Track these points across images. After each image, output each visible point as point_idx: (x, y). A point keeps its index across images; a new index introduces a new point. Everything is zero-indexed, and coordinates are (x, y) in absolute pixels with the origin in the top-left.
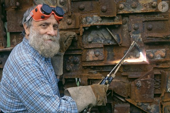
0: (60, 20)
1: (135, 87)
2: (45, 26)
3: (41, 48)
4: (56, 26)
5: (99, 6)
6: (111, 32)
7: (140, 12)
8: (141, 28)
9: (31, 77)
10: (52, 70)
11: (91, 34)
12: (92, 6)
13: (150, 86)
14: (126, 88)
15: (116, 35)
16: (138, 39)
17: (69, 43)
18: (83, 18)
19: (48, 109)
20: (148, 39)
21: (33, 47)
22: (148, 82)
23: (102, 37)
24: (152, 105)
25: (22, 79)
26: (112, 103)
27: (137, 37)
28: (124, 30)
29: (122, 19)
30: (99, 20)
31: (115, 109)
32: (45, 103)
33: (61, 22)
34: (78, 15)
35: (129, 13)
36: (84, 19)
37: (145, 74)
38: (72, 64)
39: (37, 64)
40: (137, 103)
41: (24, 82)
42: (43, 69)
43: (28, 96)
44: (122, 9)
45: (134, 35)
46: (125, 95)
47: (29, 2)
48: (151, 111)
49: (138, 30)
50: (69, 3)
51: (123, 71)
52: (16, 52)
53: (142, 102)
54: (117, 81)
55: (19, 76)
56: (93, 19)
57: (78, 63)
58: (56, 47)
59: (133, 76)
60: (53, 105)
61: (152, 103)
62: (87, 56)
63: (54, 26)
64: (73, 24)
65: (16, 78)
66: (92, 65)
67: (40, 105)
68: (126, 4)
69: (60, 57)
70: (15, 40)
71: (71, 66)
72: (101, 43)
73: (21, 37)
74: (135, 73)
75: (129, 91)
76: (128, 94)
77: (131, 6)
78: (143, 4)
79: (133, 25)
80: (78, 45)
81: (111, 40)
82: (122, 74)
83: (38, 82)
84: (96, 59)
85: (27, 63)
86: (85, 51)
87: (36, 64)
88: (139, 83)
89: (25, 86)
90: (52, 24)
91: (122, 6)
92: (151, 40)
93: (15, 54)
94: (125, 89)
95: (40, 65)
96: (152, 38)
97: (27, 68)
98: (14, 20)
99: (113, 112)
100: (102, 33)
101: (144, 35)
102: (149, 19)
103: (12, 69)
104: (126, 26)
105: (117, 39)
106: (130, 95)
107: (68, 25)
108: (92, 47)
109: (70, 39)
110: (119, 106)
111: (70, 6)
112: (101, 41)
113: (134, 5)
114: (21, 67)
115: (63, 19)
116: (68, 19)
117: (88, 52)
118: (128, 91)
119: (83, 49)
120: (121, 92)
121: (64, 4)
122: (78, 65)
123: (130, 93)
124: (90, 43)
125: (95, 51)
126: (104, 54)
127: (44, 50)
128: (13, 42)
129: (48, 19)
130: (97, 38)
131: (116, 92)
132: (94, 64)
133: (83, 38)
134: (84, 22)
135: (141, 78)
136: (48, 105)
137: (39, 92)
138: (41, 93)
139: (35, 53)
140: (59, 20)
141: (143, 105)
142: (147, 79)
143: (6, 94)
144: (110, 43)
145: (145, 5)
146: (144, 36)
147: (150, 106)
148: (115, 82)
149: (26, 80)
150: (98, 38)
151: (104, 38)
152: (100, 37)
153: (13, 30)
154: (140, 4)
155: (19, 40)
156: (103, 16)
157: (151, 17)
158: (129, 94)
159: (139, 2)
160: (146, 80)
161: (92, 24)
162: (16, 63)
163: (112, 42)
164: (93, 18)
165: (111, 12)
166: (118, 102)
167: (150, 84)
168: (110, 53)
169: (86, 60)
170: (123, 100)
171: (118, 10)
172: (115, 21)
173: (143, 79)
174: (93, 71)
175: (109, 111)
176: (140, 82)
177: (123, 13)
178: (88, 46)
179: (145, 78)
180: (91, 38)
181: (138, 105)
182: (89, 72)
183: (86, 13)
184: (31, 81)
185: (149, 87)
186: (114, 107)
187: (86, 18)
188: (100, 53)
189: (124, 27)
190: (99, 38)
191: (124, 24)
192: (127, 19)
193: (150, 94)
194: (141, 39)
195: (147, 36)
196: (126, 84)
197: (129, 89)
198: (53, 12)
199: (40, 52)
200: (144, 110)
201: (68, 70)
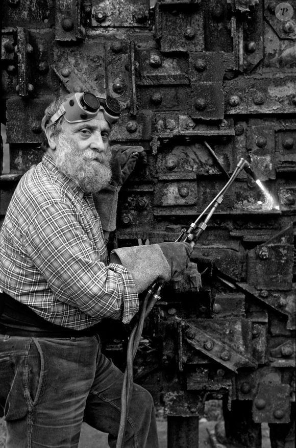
0: (114, 122)
1: (256, 259)
2: (87, 133)
3: (80, 175)
4: (107, 134)
5: (192, 98)
6: (213, 149)
7: (271, 112)
8: (271, 144)
9: (57, 226)
10: (95, 217)
11: (173, 152)
12: (177, 98)
13: (285, 258)
14: (238, 262)
15: (222, 157)
16: (264, 165)
17: (129, 168)
18: (160, 120)
19: (85, 287)
20: (284, 165)
21: (64, 172)
22: (281, 250)
23: (193, 159)
24: (288, 297)
25: (41, 230)
26: (210, 290)
27: (262, 161)
28: (237, 146)
29: (235, 124)
30: (191, 125)
31: (217, 303)
32: (81, 276)
33: (115, 128)
34: (149, 113)
35: (248, 113)
36: (161, 122)
37: (277, 235)
38: (133, 212)
39: (69, 203)
40: (259, 292)
41: (45, 235)
42: (81, 213)
43: (52, 261)
44: (234, 105)
45: (256, 156)
46: (236, 276)
47: (51, 83)
48: (287, 309)
49: (266, 147)
50: (134, 90)
51: (232, 227)
52: (29, 180)
53: (268, 289)
54: (221, 246)
55: (37, 223)
56: (178, 124)
57: (146, 209)
58: (106, 174)
59: (253, 237)
60: (96, 279)
61: (290, 293)
62: (163, 196)
63: (103, 133)
64: (139, 132)
65: (31, 228)
66: (173, 213)
67: (72, 278)
68: (244, 95)
69: (112, 196)
70: (19, 160)
71: (132, 214)
72: (192, 171)
73: (33, 154)
74: (258, 232)
75: (244, 268)
76: (241, 274)
77: (253, 99)
78: (276, 96)
79: (256, 137)
80: (148, 173)
81: (211, 166)
82: (231, 233)
83: (69, 235)
84: (182, 201)
85: (52, 200)
86: (160, 185)
87: (67, 204)
88: (264, 252)
89: (46, 242)
90: (99, 129)
91: (234, 99)
92: (289, 169)
93: (29, 184)
94: (236, 264)
95: (75, 206)
96: (293, 164)
97: (52, 209)
98: (21, 120)
99: (211, 308)
100: (195, 150)
101: (277, 158)
102: (286, 126)
103: (24, 211)
104: (242, 139)
105: (223, 163)
106: (247, 274)
107: (128, 133)
108: (176, 178)
109: (132, 159)
110: (223, 297)
111: (135, 97)
112: (192, 167)
113: (259, 98)
114: (41, 207)
115: (120, 122)
116: (129, 121)
117: (166, 187)
118: (242, 267)
119: (155, 180)
120: (229, 269)
121: (122, 92)
122: (145, 213)
123: (246, 271)
124: (171, 169)
125: (181, 186)
126: (196, 192)
127: (84, 178)
128: (15, 164)
129: (93, 120)
130: (184, 161)
131: (219, 269)
132: (177, 212)
133: (156, 159)
134: (159, 127)
135: (267, 242)
136: (85, 278)
137: (72, 253)
138: (74, 257)
139: (65, 183)
140: (112, 121)
141: (272, 296)
142: (279, 244)
143: (12, 259)
144: (211, 172)
145: (281, 100)
146: (277, 160)
147: (284, 298)
148: (218, 248)
149: (48, 230)
150: (187, 162)
151: (197, 161)
152: (190, 160)
153: (19, 139)
154: (271, 96)
155: (28, 159)
156: (199, 118)
157: (292, 122)
158: (244, 273)
159: (269, 93)
160: (279, 247)
161: (175, 131)
162: (32, 200)
163: (213, 170)
164: (178, 121)
165: (214, 111)
166: (222, 289)
167: (285, 254)
168: (208, 190)
169: (162, 203)
170: (231, 285)
171: (226, 107)
172: (221, 128)
173: (273, 245)
174: (175, 227)
175: (203, 307)
176: (266, 251)
177: (236, 113)
178: (167, 176)
179: (275, 243)
180: (172, 160)
181: (260, 296)
182: (167, 228)
183: (164, 111)
184: (57, 234)
185: (285, 260)
186: (214, 300)
187: (164, 120)
188: (190, 191)
189: (238, 142)
190: (188, 160)
191: (239, 135)
192: (244, 125)
193: (286, 274)
194: (271, 164)
195: (283, 160)
196: (239, 254)
197: (245, 264)
198: (101, 107)
199: (77, 182)
200: (273, 307)
201: (126, 222)
